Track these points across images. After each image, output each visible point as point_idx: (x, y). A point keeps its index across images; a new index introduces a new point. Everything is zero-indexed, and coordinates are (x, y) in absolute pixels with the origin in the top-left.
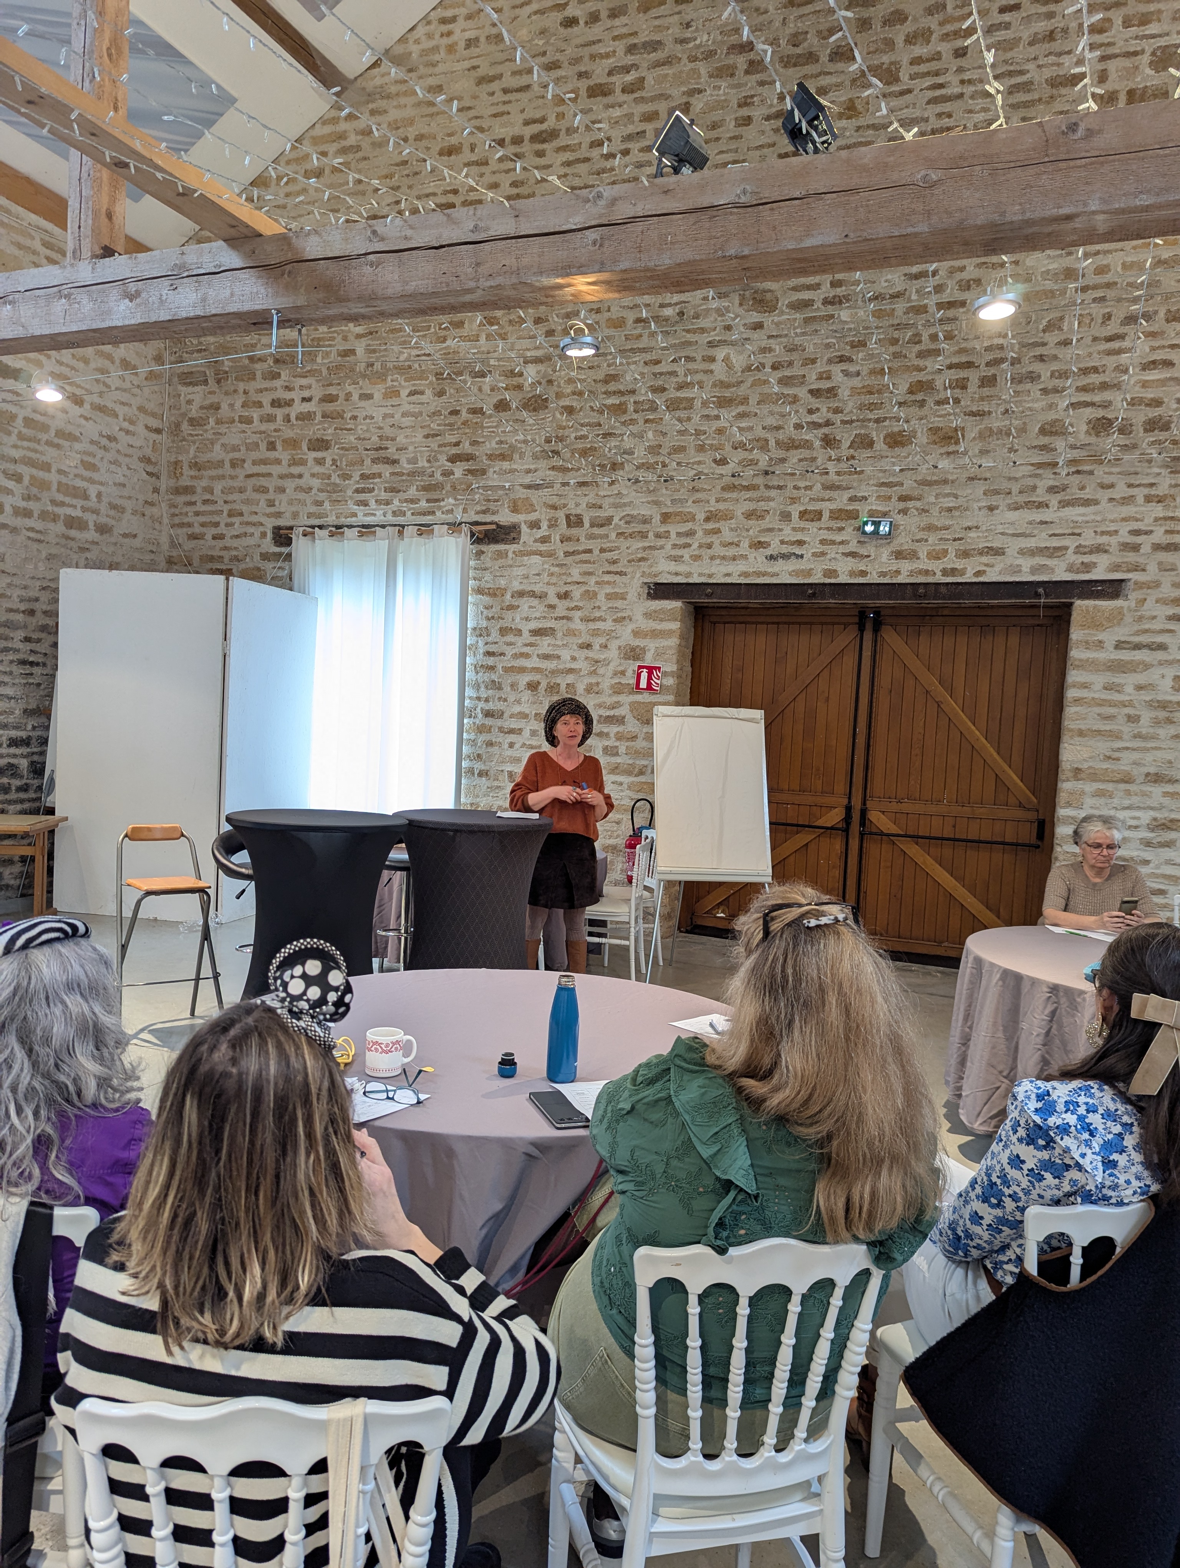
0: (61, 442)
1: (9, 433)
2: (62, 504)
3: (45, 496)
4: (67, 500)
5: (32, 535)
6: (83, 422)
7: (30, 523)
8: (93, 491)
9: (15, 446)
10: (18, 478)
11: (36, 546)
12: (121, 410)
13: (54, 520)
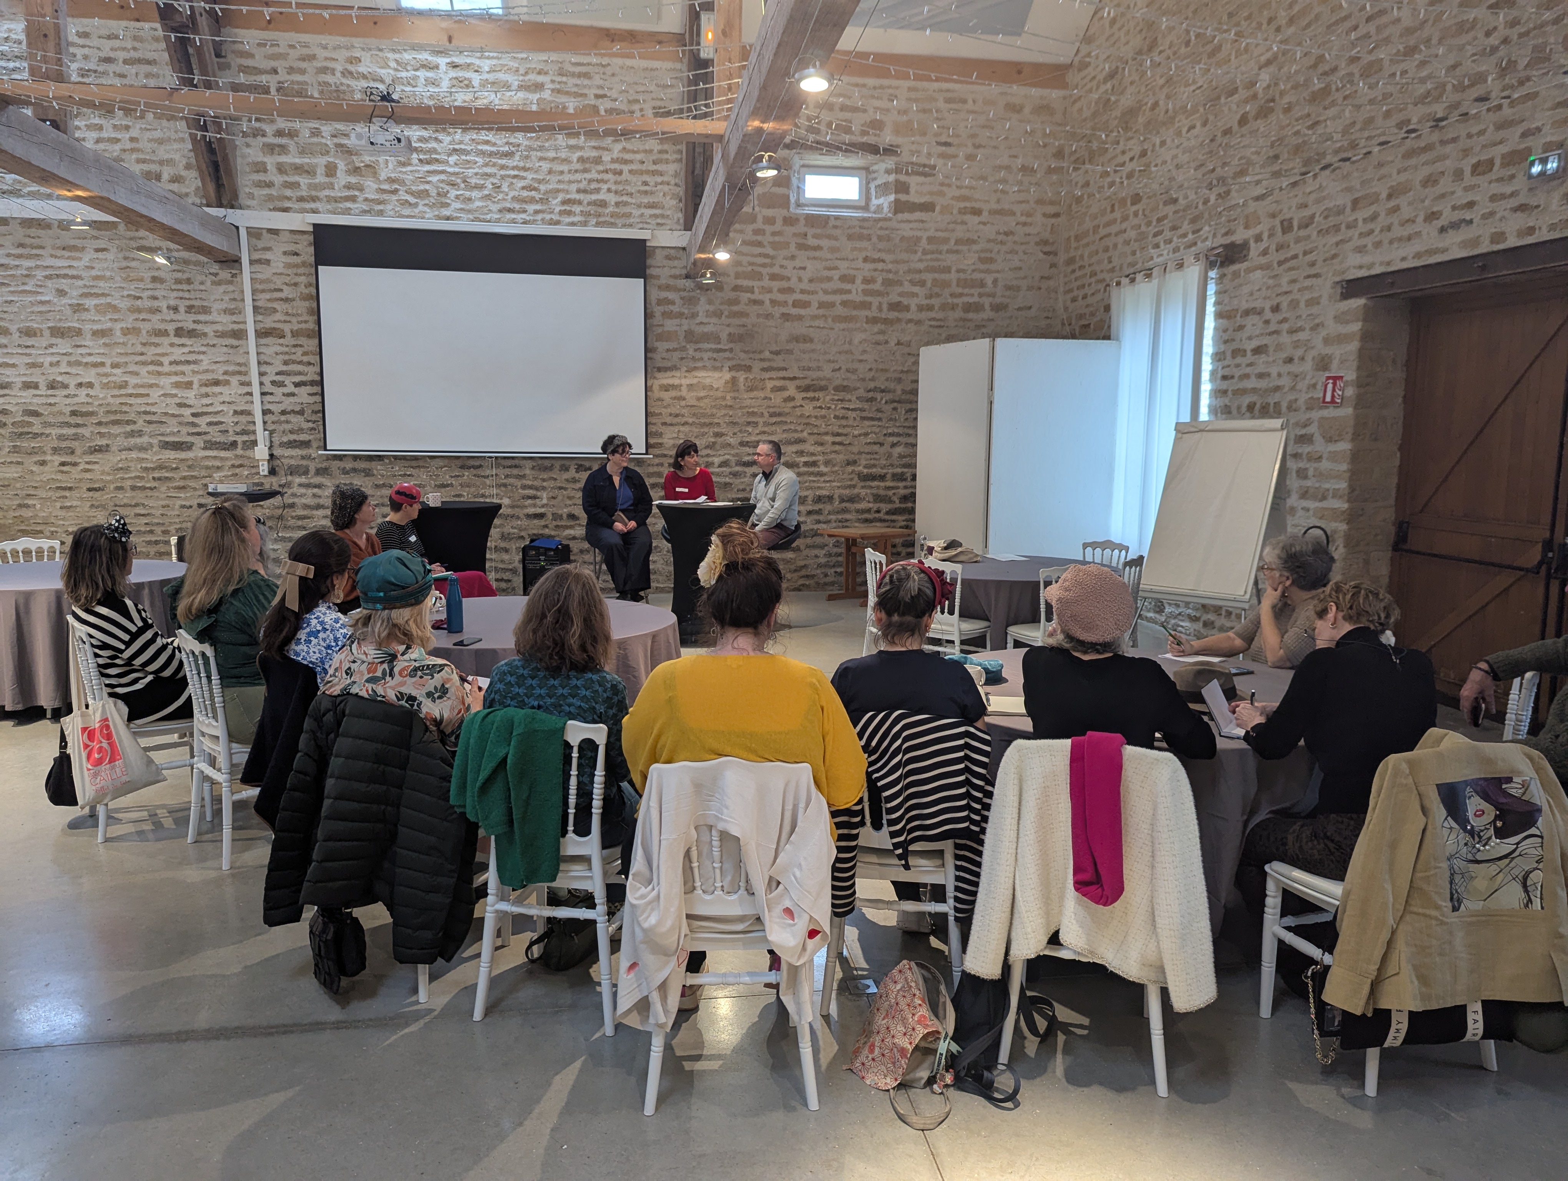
0: (960, 248)
1: (916, 252)
2: (961, 295)
3: (947, 292)
4: (966, 291)
5: (933, 323)
6: (981, 226)
7: (932, 314)
8: (989, 280)
9: (920, 260)
10: (922, 283)
11: (937, 331)
12: (1018, 209)
13: (953, 309)
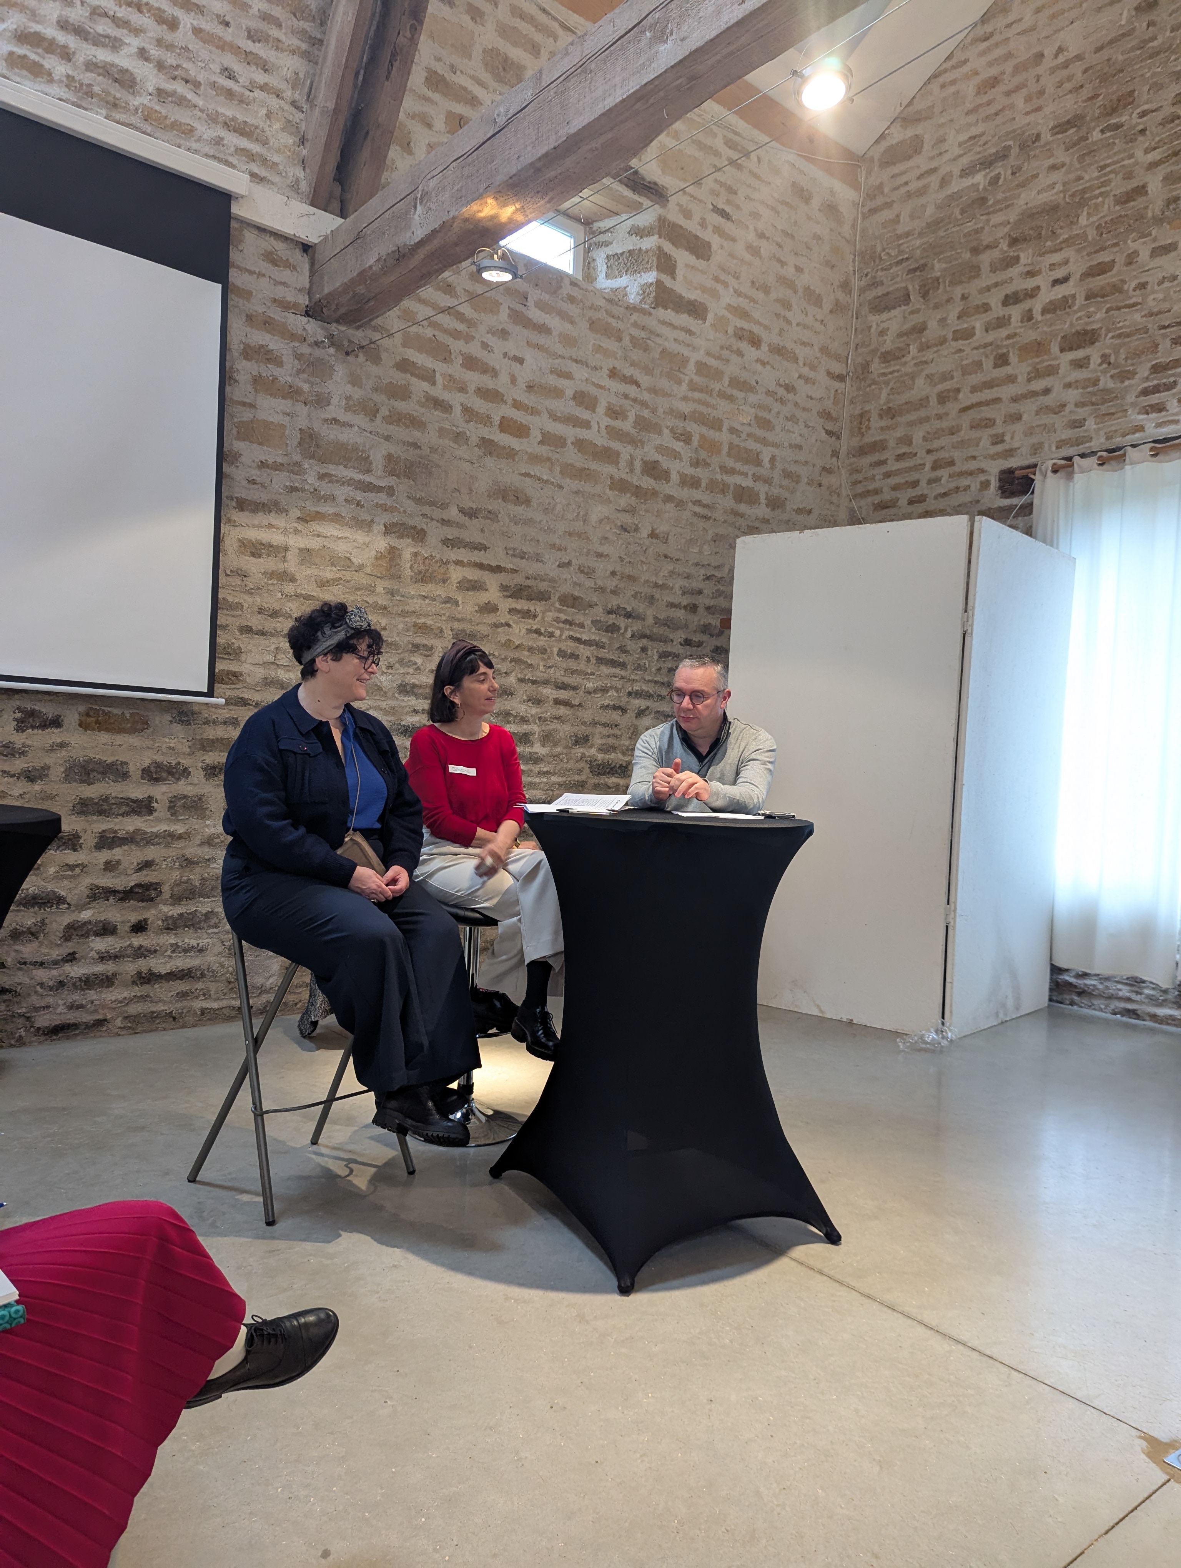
0: (735, 392)
1: (679, 382)
2: (732, 471)
3: (715, 461)
4: (738, 466)
5: (698, 509)
6: (759, 367)
7: (697, 495)
8: (766, 454)
9: (685, 399)
10: (686, 438)
11: (701, 524)
12: (802, 353)
13: (723, 492)
